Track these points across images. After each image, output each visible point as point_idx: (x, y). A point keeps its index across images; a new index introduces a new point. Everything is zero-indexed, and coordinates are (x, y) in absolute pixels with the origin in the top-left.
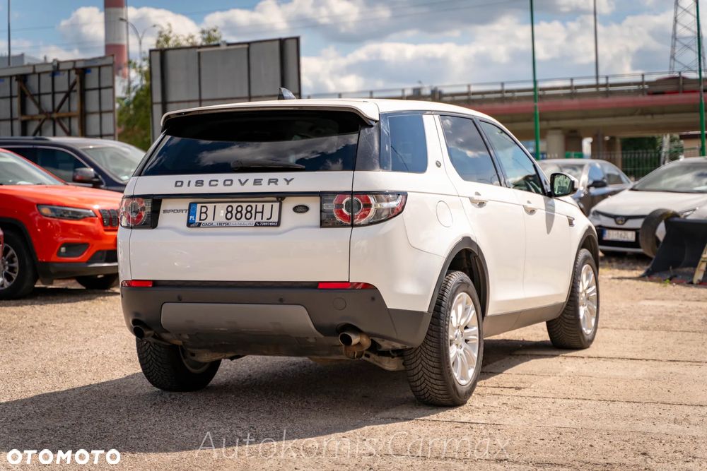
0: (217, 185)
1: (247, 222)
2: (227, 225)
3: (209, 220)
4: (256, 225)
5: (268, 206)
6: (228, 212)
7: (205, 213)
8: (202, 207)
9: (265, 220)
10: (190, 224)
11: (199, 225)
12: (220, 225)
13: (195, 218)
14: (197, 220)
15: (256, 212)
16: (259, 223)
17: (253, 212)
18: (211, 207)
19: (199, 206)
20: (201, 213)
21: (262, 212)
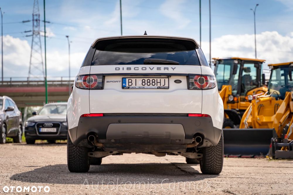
0: (138, 69)
1: (153, 87)
2: (144, 88)
3: (134, 85)
4: (158, 88)
5: (163, 80)
6: (143, 82)
7: (131, 82)
8: (129, 80)
9: (162, 86)
10: (123, 87)
11: (129, 88)
12: (140, 88)
13: (126, 84)
14: (127, 86)
15: (157, 82)
16: (159, 87)
17: (156, 82)
18: (134, 80)
19: (127, 79)
20: (129, 82)
21: (160, 82)
